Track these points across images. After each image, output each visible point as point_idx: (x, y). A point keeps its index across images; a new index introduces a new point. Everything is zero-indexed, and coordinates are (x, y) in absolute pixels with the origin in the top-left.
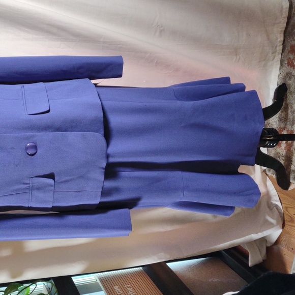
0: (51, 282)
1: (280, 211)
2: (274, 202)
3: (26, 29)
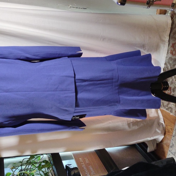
0: (50, 155)
1: (164, 126)
2: (161, 122)
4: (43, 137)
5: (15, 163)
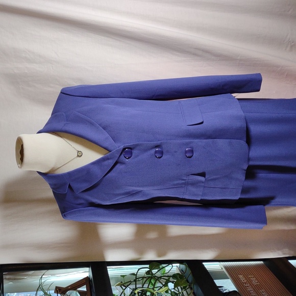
0: (185, 265)
3: (177, 53)
5: (124, 276)
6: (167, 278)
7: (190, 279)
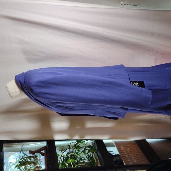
0: (94, 141)
4: (90, 124)
5: (63, 146)
6: (85, 148)
7: (96, 148)
